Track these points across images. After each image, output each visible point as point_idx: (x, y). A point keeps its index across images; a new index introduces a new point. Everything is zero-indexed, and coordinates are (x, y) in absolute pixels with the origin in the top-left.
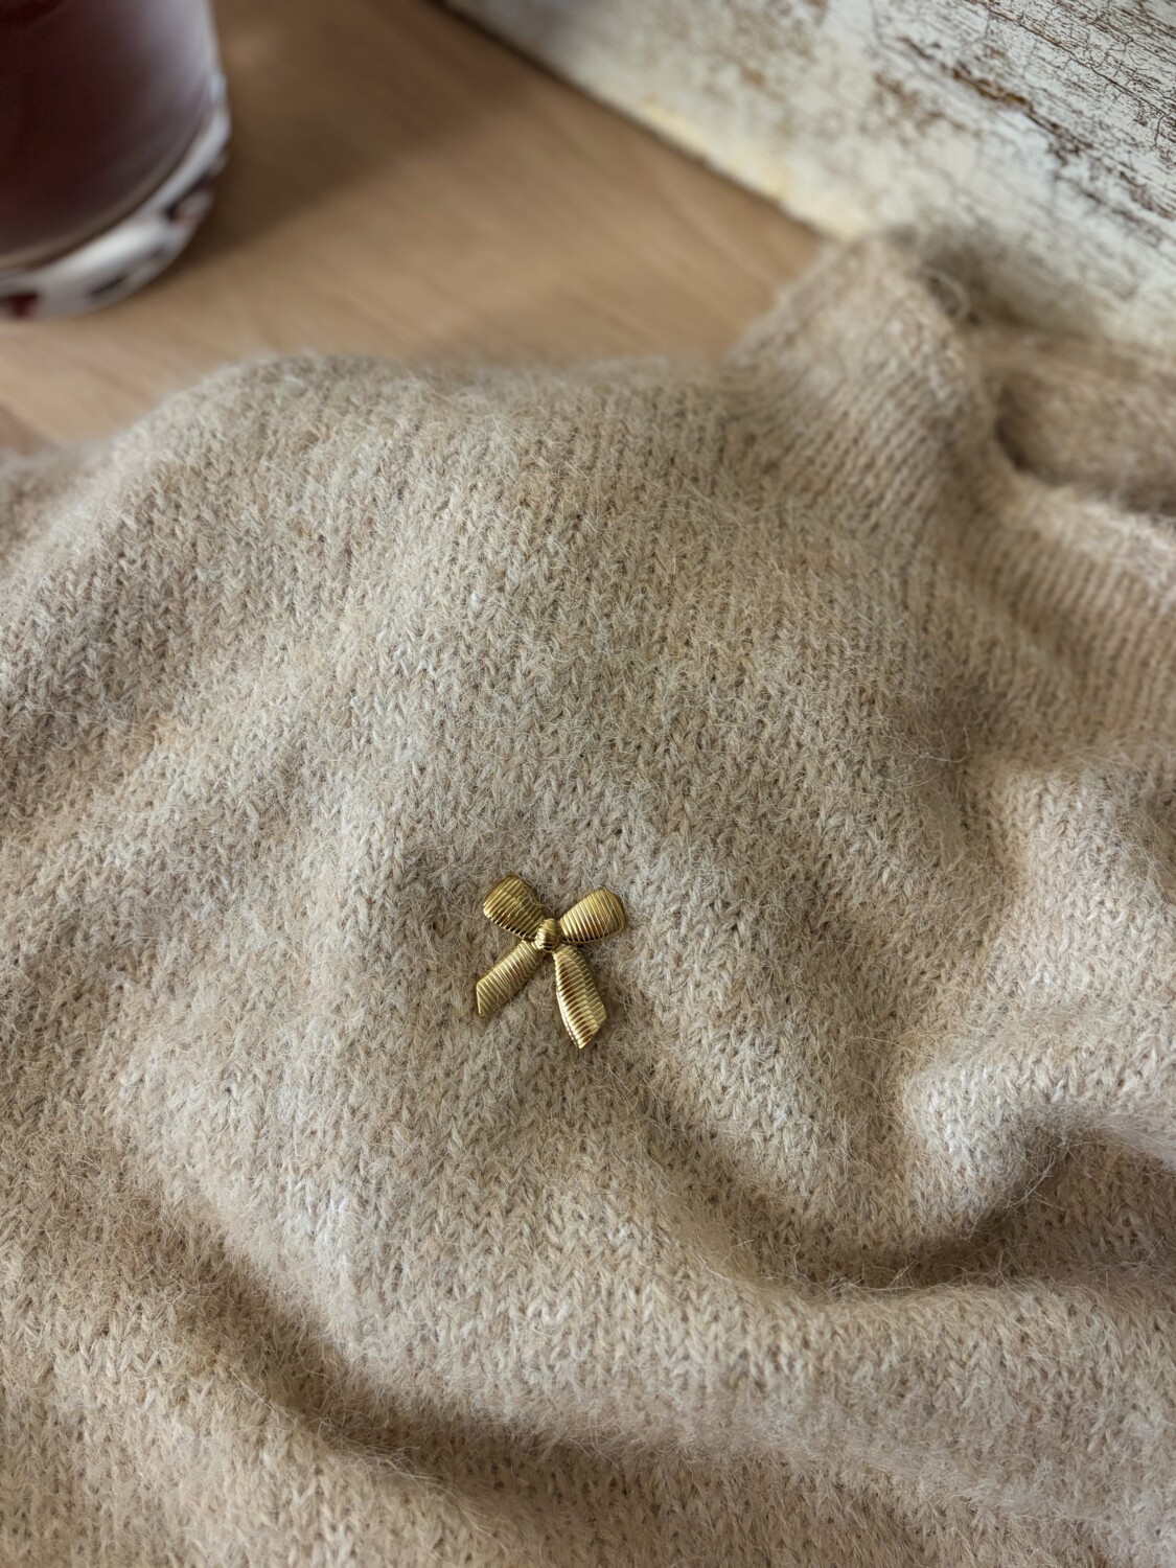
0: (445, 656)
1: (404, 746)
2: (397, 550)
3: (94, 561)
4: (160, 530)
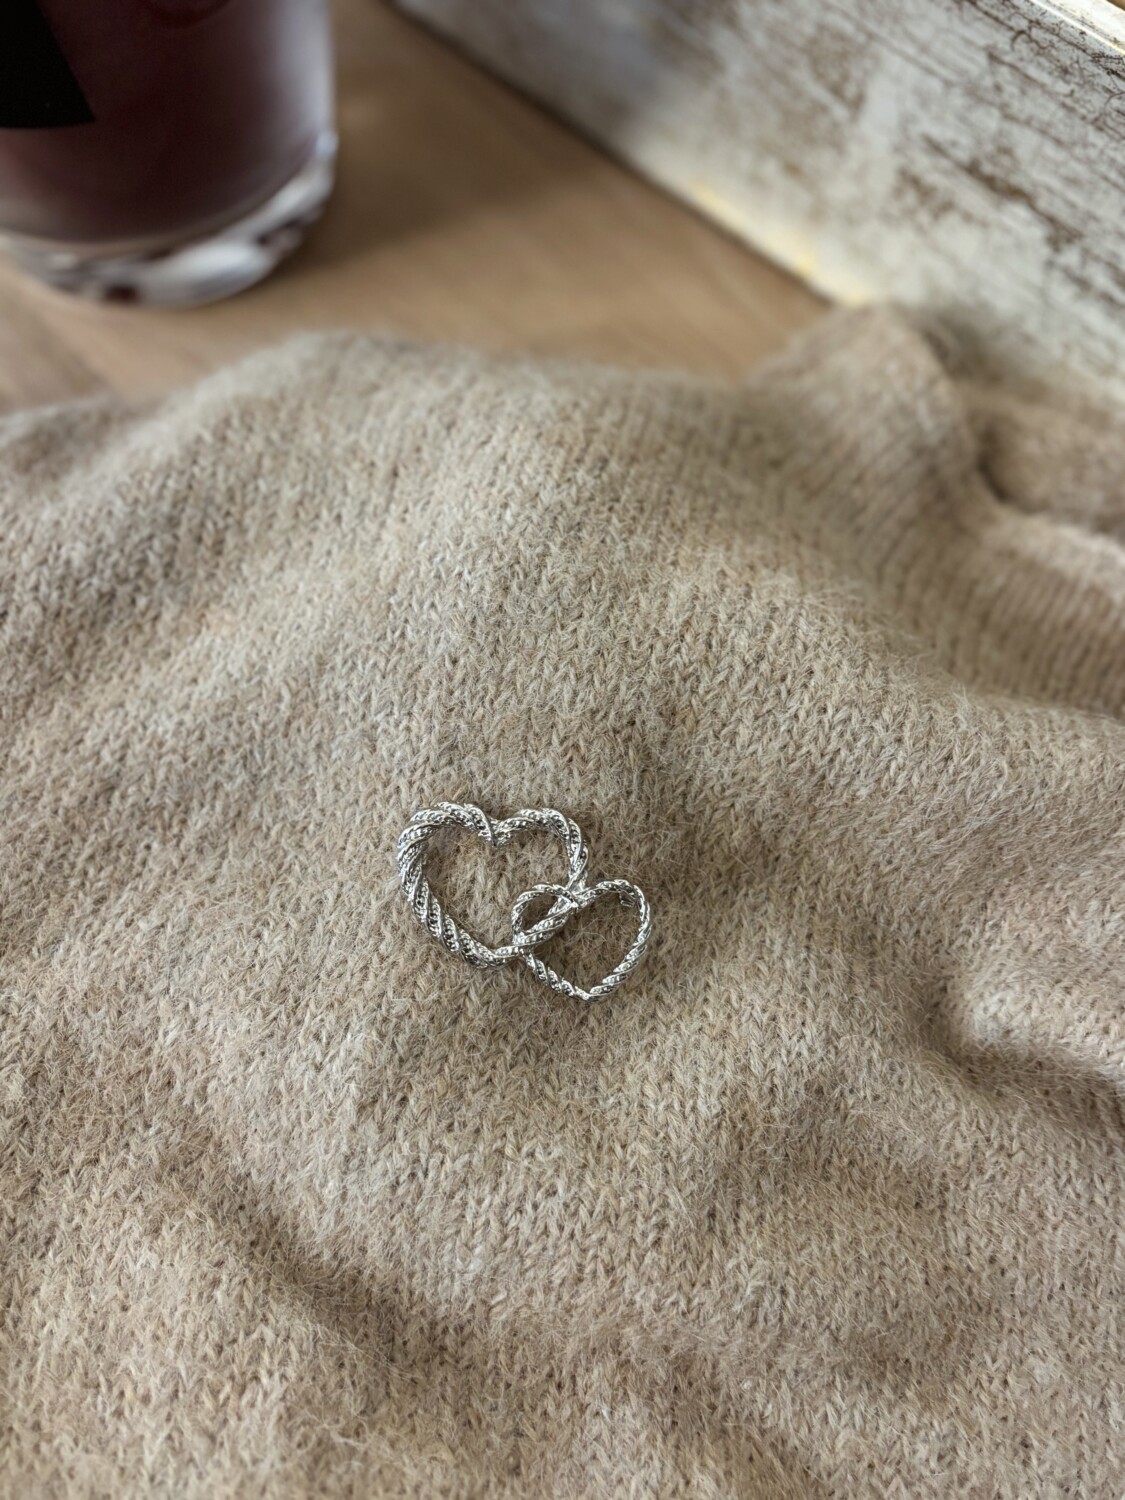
0: (480, 563)
1: (437, 642)
2: (440, 474)
3: (170, 465)
4: (232, 445)
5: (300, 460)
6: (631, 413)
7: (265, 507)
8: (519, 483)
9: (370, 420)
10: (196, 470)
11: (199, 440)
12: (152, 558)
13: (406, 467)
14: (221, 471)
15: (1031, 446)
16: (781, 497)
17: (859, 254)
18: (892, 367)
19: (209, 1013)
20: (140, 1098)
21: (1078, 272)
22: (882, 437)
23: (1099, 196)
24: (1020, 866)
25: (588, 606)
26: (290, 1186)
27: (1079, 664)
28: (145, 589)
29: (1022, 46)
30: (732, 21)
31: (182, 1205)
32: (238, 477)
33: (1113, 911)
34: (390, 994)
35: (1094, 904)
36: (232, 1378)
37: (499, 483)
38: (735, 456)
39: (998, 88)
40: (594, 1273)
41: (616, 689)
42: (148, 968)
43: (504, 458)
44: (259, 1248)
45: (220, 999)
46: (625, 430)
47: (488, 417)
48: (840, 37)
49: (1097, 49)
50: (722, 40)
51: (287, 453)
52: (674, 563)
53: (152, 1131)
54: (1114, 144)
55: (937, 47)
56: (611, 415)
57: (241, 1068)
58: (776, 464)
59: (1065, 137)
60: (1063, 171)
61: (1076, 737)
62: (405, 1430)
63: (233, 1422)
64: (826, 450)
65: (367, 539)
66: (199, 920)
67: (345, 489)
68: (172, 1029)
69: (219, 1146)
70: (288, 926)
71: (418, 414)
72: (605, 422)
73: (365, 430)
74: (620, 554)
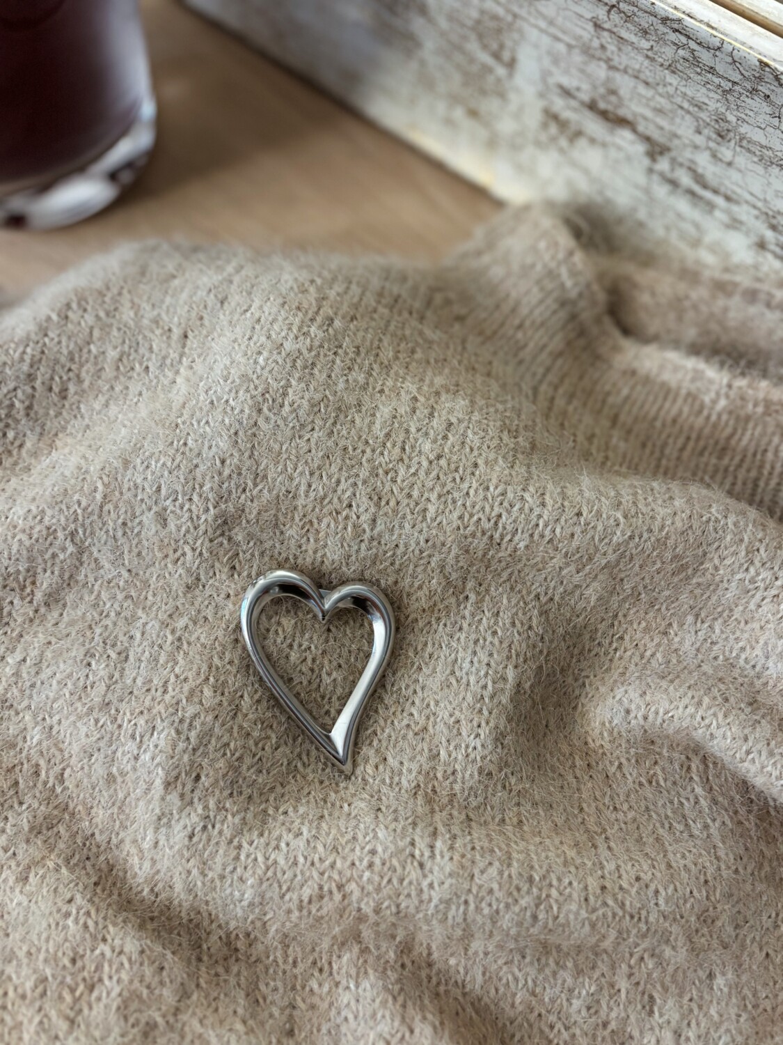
0: (241, 393)
1: (210, 447)
2: (215, 334)
3: (28, 338)
4: (72, 322)
5: (119, 329)
6: (354, 287)
7: (96, 364)
8: (268, 338)
9: (168, 300)
10: (46, 340)
11: (49, 319)
12: (17, 404)
13: (192, 331)
14: (64, 340)
15: (645, 298)
16: (464, 341)
17: (522, 170)
18: (542, 245)
19: (60, 722)
20: (16, 783)
21: (669, 175)
22: (536, 295)
23: (678, 120)
24: (636, 594)
25: (319, 422)
26: (122, 841)
27: (682, 449)
28: (13, 425)
29: (614, 16)
30: (423, 10)
31: (43, 858)
32: (76, 343)
33: (703, 622)
34: (184, 701)
35: (690, 619)
36: (84, 980)
37: (255, 338)
38: (429, 314)
39: (603, 47)
40: (331, 892)
41: (338, 482)
42: (15, 691)
43: (259, 320)
44: (99, 887)
45: (65, 712)
46: (347, 297)
47: (249, 293)
48: (495, 17)
49: (663, 14)
50: (417, 24)
51: (111, 325)
52: (382, 391)
53: (24, 807)
54: (684, 83)
55: (560, 20)
56: (338, 288)
57: (85, 761)
58: (460, 319)
59: (650, 80)
60: (652, 104)
61: (671, 498)
62: (211, 1010)
63: (86, 1011)
64: (498, 307)
65: (166, 382)
66: (49, 654)
67: (151, 349)
68: (35, 735)
69: (73, 814)
70: (109, 656)
71: (202, 293)
72: (332, 294)
73: (164, 307)
74: (341, 386)
